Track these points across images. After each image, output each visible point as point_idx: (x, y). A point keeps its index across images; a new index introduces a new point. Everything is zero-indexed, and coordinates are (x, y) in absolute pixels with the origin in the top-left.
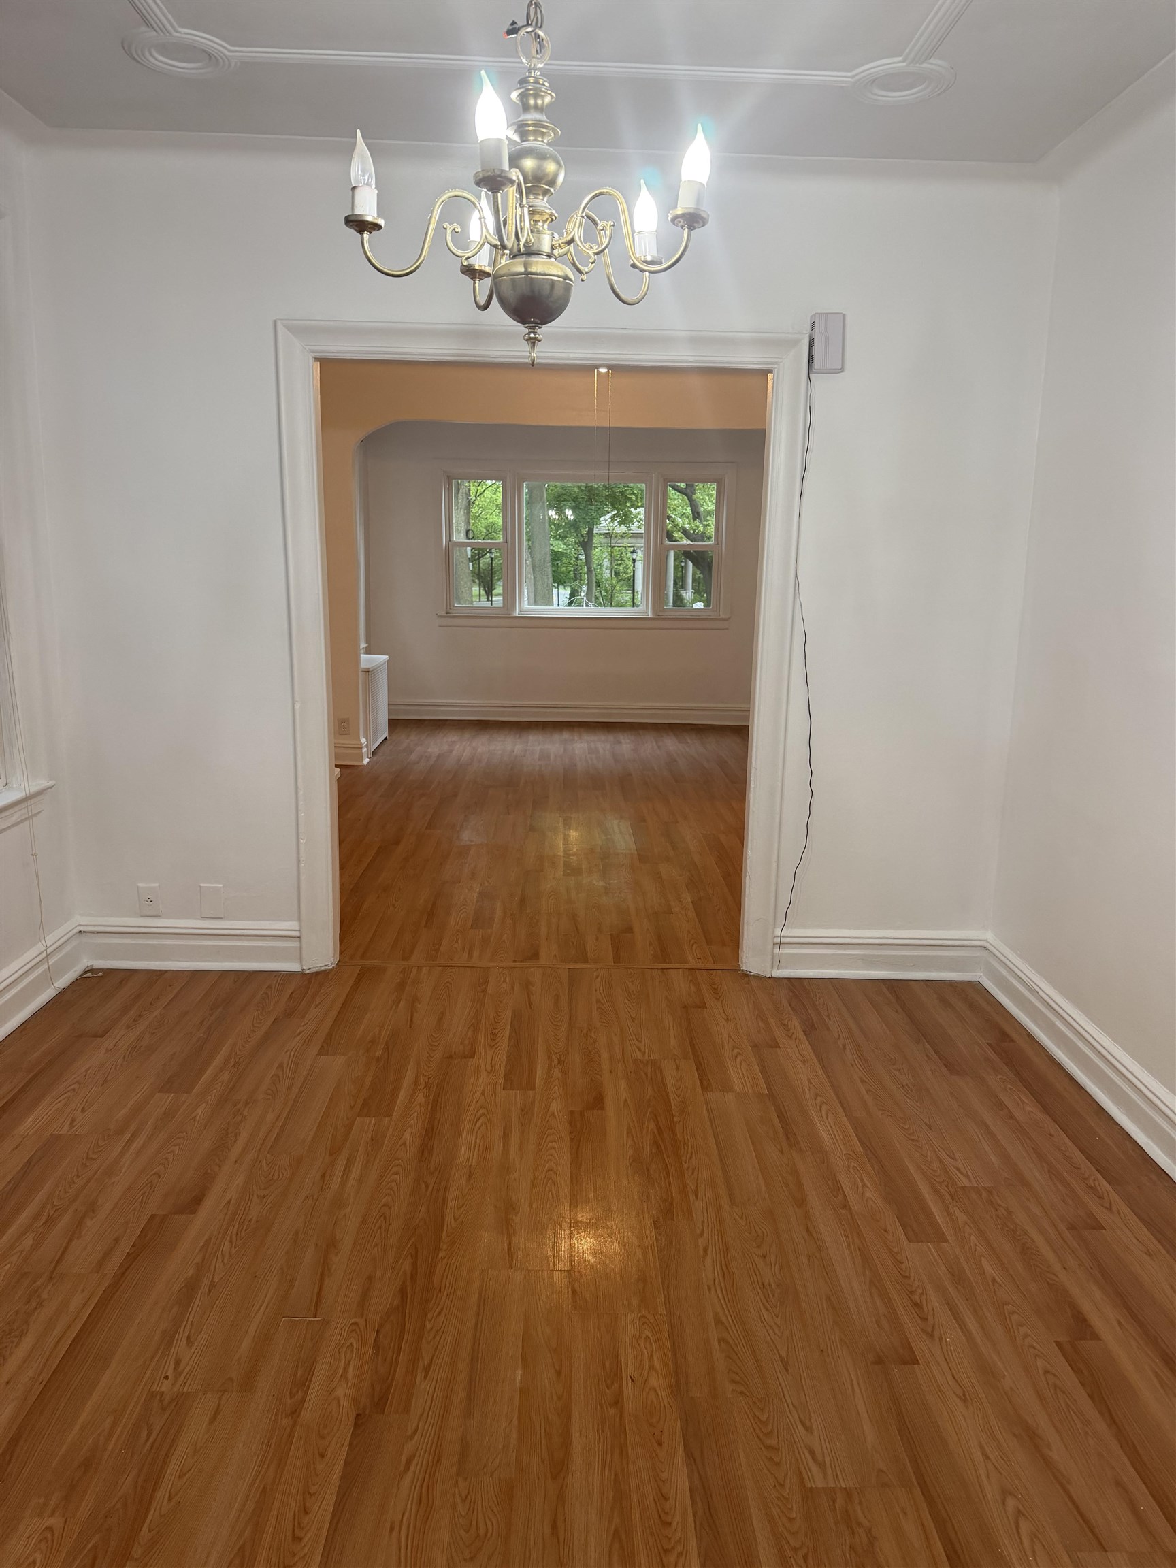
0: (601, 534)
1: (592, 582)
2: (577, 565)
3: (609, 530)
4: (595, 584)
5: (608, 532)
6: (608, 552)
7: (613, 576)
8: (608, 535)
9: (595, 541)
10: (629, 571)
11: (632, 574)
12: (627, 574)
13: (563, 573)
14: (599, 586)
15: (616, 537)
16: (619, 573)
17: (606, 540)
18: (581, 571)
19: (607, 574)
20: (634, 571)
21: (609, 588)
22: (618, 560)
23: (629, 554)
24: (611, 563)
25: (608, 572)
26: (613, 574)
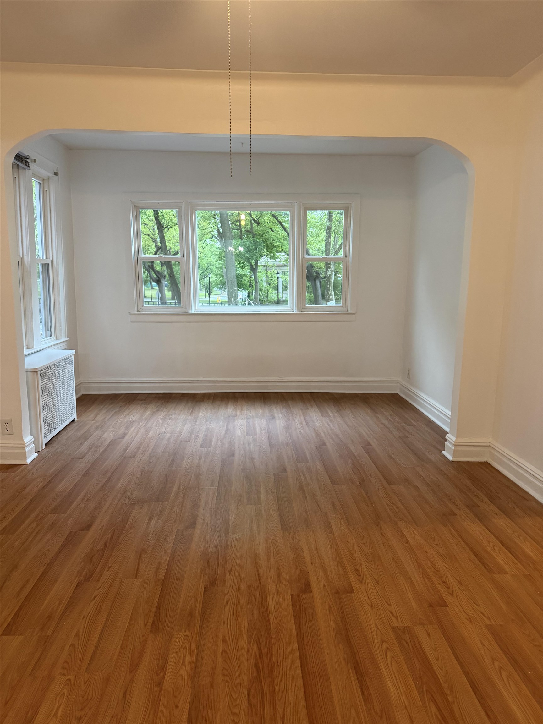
0: (261, 265)
1: (257, 288)
2: (250, 280)
3: (265, 263)
4: (259, 289)
5: (265, 264)
6: (265, 274)
7: (268, 285)
8: (265, 266)
9: (259, 268)
10: (275, 283)
11: (277, 284)
12: (275, 284)
13: (244, 285)
14: (261, 290)
15: (269, 266)
16: (271, 284)
17: (264, 268)
18: (252, 283)
19: (265, 284)
20: (278, 283)
21: (266, 291)
22: (270, 277)
23: (275, 275)
24: (267, 279)
25: (266, 283)
26: (268, 284)
